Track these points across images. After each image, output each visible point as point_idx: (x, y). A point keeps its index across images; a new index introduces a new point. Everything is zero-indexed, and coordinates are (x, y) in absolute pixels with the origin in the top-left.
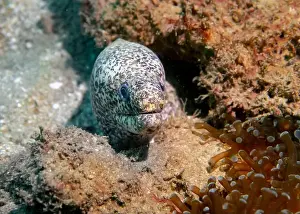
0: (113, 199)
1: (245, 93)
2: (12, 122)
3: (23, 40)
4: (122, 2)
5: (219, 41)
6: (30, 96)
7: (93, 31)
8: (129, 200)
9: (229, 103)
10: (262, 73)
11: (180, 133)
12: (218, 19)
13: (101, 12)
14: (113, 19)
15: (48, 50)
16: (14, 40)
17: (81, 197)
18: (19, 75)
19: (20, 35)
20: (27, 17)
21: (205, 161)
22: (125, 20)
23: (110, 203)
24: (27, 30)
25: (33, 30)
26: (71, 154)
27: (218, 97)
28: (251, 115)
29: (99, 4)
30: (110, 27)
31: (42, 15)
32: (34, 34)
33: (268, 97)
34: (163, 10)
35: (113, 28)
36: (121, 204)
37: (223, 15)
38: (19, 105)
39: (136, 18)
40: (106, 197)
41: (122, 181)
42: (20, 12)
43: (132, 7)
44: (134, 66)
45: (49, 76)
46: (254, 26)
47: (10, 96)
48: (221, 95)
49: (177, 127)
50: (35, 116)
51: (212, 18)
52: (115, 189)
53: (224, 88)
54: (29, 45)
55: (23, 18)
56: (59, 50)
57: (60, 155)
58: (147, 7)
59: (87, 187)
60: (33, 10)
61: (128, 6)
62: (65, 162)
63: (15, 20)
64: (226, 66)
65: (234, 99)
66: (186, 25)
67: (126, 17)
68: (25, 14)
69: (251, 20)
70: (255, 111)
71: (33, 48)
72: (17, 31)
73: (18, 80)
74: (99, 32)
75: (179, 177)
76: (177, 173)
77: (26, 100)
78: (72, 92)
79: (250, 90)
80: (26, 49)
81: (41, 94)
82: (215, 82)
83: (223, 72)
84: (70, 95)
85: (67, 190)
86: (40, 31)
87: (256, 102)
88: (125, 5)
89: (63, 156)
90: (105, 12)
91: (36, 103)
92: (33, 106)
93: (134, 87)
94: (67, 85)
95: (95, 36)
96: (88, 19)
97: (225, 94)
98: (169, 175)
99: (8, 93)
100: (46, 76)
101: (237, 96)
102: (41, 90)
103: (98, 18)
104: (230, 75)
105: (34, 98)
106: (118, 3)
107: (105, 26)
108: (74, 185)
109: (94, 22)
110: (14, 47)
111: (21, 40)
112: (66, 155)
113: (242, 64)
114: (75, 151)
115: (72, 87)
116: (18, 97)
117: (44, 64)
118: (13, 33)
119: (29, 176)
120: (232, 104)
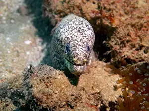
0: (68, 104)
1: (132, 51)
2: (5, 60)
3: (9, 18)
4: (67, 1)
5: (119, 24)
6: (14, 47)
7: (50, 16)
8: (76, 105)
9: (123, 55)
10: (141, 41)
11: (98, 70)
12: (117, 12)
13: (55, 5)
14: (61, 10)
15: (23, 24)
16: (4, 18)
17: (52, 103)
18: (9, 36)
19: (8, 16)
20: (11, 7)
21: (111, 85)
22: (68, 10)
23: (66, 106)
24: (12, 13)
25: (15, 14)
26: (46, 80)
27: (117, 52)
28: (134, 62)
29: (54, 1)
30: (59, 13)
31: (20, 6)
32: (15, 16)
33: (144, 53)
34: (88, 6)
35: (61, 14)
36: (72, 107)
37: (119, 10)
38: (9, 52)
39: (74, 9)
40: (64, 103)
41: (73, 95)
42: (8, 4)
43: (72, 4)
44: (76, 34)
45: (25, 37)
46: (136, 16)
47: (4, 47)
48: (118, 51)
49: (96, 67)
50: (17, 58)
51: (114, 11)
52: (69, 99)
53: (120, 47)
54: (13, 21)
55: (9, 7)
56: (29, 24)
57: (40, 80)
58: (80, 4)
59: (55, 97)
60: (15, 3)
61: (70, 3)
62: (43, 84)
63: (5, 8)
64: (122, 36)
65: (125, 53)
66: (102, 14)
67: (69, 9)
68: (11, 5)
69: (134, 13)
70: (137, 60)
71: (15, 23)
72: (6, 13)
73: (8, 39)
74: (53, 16)
75: (99, 93)
76: (98, 91)
77: (13, 50)
78: (36, 46)
79: (134, 49)
80: (11, 23)
81: (20, 46)
82: (116, 44)
83: (120, 39)
84: (35, 48)
85: (44, 99)
86: (19, 14)
87: (137, 56)
88: (68, 2)
89: (42, 81)
90: (57, 6)
91: (18, 52)
92: (16, 53)
93: (72, 48)
94: (33, 43)
95: (51, 18)
96: (48, 9)
97: (121, 51)
98: (94, 92)
99: (4, 45)
100: (23, 38)
101: (127, 52)
102: (20, 45)
103: (53, 9)
104: (124, 41)
105: (17, 49)
106: (64, 1)
107: (57, 13)
108: (48, 96)
109: (51, 11)
110: (5, 22)
111: (8, 19)
112: (44, 80)
113: (130, 36)
114: (48, 78)
115: (36, 44)
116: (8, 48)
117: (22, 31)
118: (4, 14)
119: (23, 90)
120: (124, 56)
